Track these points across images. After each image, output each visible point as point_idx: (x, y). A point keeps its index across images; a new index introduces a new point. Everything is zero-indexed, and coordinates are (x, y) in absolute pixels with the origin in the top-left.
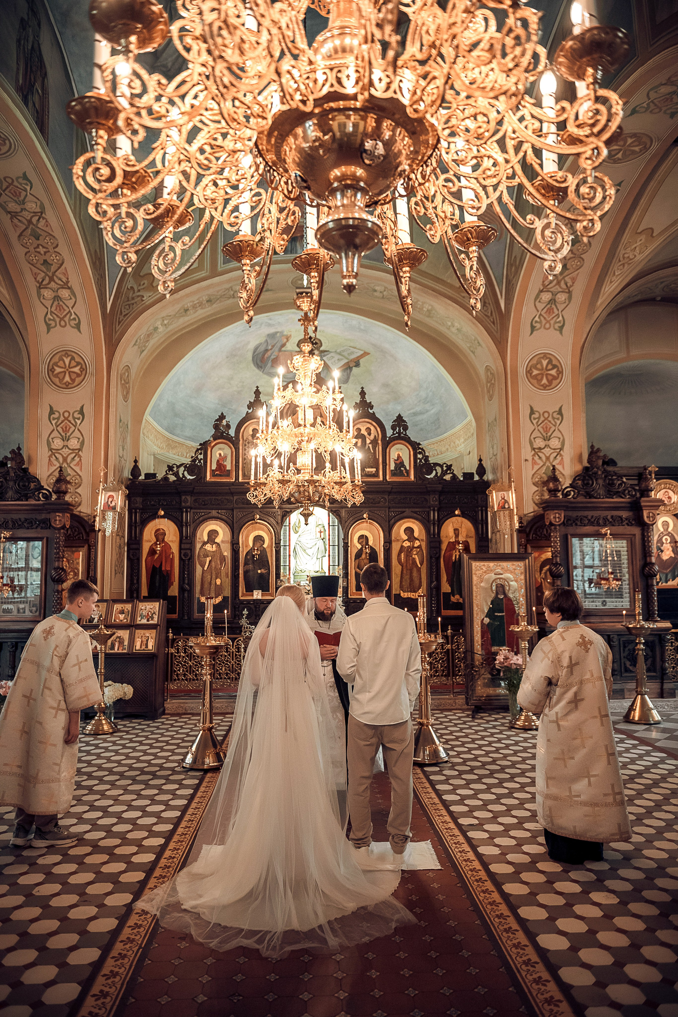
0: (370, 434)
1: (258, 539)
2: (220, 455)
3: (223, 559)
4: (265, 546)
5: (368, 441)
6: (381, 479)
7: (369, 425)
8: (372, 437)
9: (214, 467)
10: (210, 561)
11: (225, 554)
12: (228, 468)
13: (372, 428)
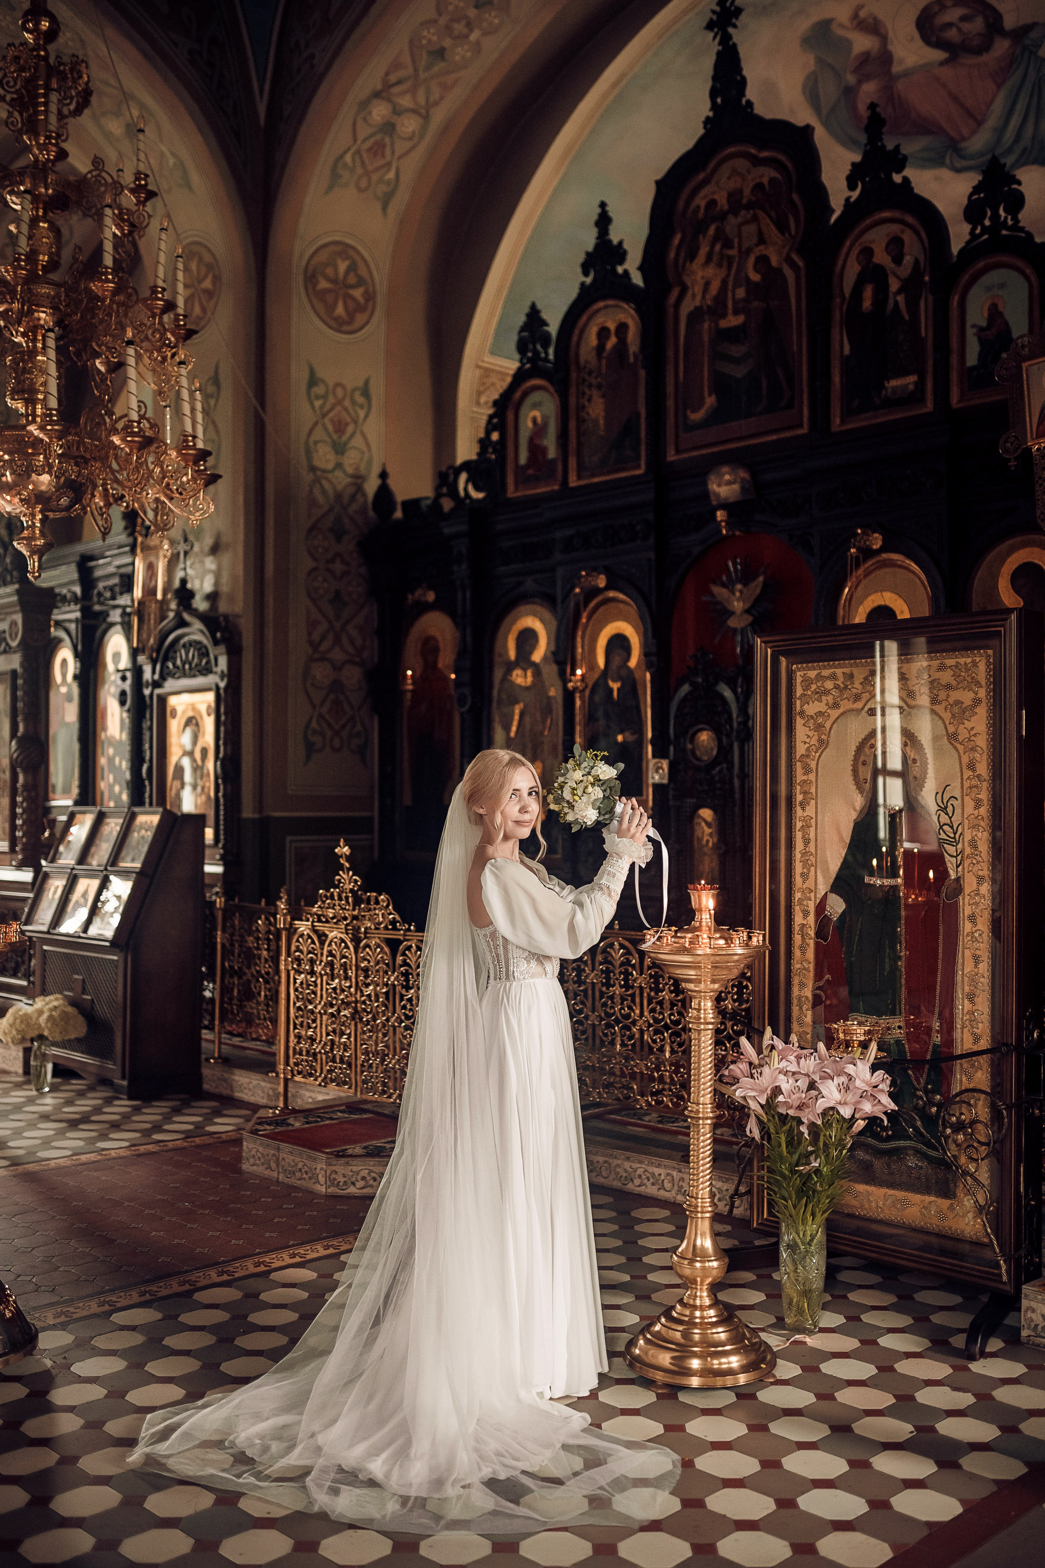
0: (898, 260)
1: (619, 643)
2: (534, 420)
3: (547, 709)
4: (633, 663)
5: (894, 285)
6: (929, 406)
7: (895, 228)
8: (906, 268)
9: (523, 459)
10: (522, 715)
11: (552, 693)
12: (552, 454)
13: (908, 237)
